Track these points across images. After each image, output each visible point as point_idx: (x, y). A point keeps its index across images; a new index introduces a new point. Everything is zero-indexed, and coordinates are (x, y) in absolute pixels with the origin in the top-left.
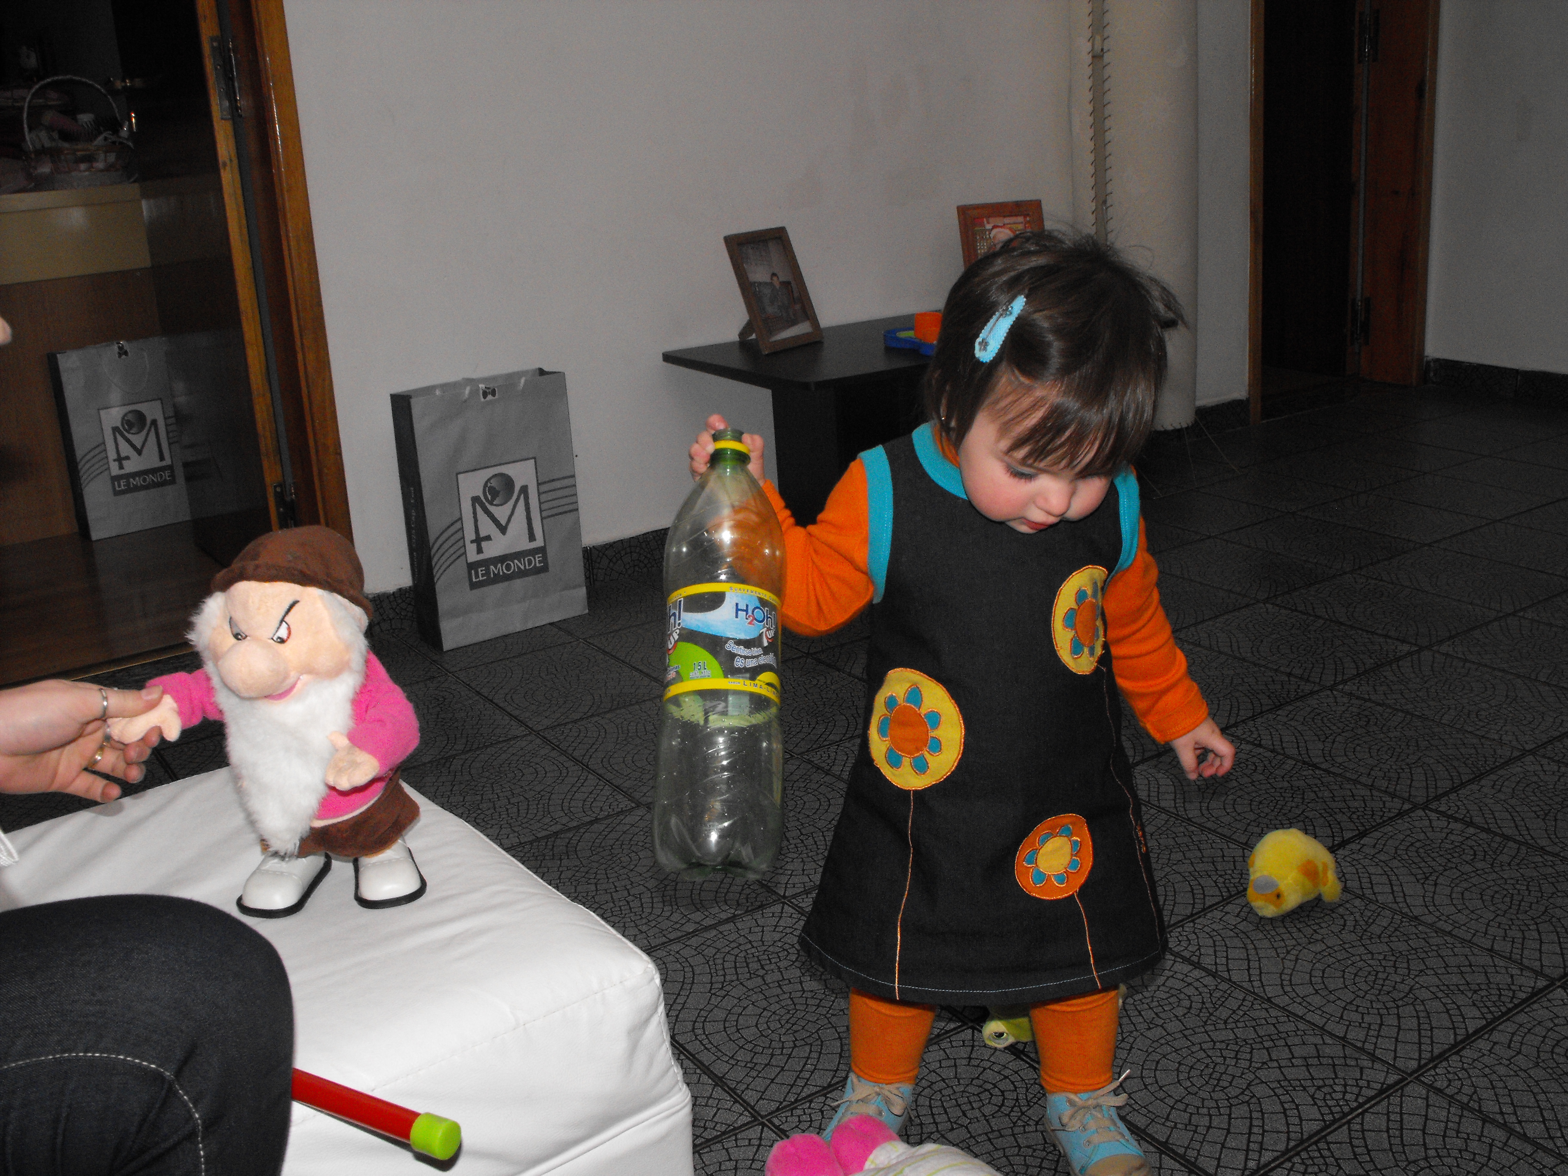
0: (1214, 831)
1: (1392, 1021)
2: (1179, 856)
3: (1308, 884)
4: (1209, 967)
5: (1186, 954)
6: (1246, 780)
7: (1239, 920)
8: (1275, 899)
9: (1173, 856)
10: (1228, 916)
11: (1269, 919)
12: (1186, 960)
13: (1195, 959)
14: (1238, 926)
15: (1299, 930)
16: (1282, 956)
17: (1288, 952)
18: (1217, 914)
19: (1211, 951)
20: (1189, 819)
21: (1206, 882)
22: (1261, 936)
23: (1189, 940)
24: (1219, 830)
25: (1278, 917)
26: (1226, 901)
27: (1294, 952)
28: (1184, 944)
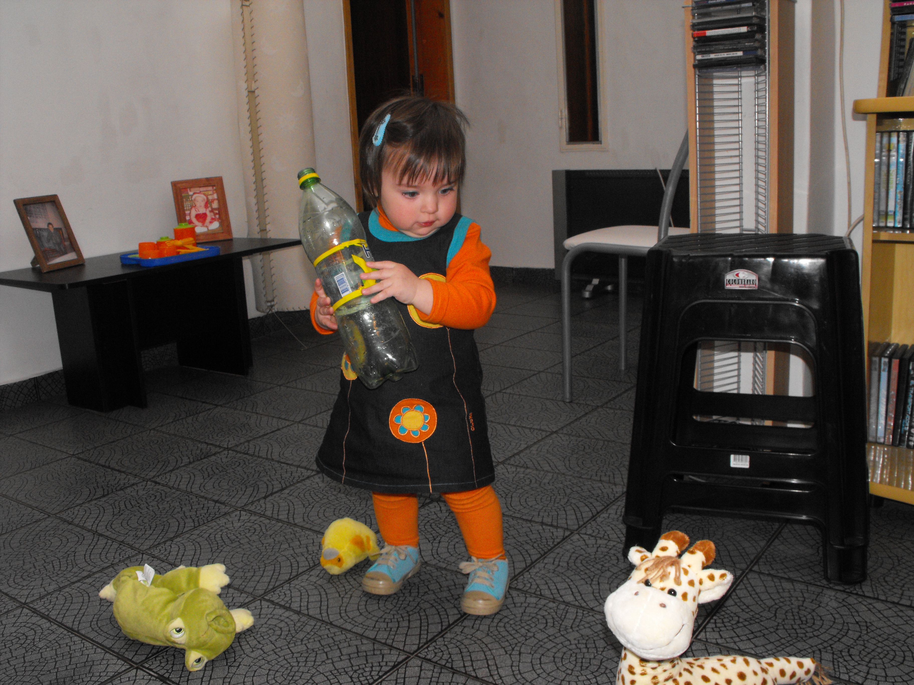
0: (310, 529)
1: (406, 624)
2: (286, 546)
3: (358, 551)
4: (296, 609)
5: (283, 603)
6: (333, 497)
7: (318, 578)
8: (337, 562)
9: (282, 546)
10: (312, 577)
11: (336, 575)
12: (282, 606)
13: (288, 605)
14: (317, 582)
15: (355, 579)
16: (342, 596)
17: (346, 593)
18: (305, 577)
19: (298, 599)
20: (295, 524)
21: (301, 559)
22: (331, 586)
23: (285, 594)
24: (313, 528)
25: (343, 573)
26: (311, 569)
27: (350, 593)
28: (282, 597)
